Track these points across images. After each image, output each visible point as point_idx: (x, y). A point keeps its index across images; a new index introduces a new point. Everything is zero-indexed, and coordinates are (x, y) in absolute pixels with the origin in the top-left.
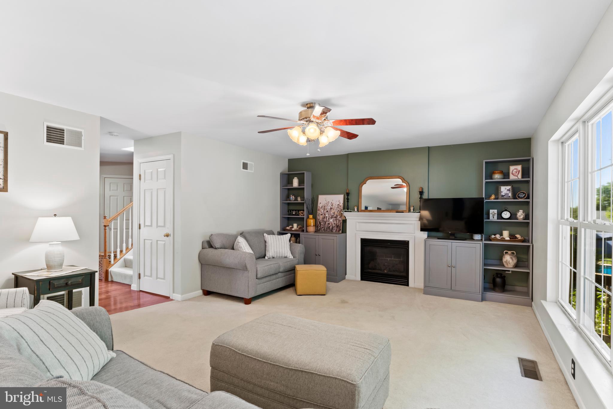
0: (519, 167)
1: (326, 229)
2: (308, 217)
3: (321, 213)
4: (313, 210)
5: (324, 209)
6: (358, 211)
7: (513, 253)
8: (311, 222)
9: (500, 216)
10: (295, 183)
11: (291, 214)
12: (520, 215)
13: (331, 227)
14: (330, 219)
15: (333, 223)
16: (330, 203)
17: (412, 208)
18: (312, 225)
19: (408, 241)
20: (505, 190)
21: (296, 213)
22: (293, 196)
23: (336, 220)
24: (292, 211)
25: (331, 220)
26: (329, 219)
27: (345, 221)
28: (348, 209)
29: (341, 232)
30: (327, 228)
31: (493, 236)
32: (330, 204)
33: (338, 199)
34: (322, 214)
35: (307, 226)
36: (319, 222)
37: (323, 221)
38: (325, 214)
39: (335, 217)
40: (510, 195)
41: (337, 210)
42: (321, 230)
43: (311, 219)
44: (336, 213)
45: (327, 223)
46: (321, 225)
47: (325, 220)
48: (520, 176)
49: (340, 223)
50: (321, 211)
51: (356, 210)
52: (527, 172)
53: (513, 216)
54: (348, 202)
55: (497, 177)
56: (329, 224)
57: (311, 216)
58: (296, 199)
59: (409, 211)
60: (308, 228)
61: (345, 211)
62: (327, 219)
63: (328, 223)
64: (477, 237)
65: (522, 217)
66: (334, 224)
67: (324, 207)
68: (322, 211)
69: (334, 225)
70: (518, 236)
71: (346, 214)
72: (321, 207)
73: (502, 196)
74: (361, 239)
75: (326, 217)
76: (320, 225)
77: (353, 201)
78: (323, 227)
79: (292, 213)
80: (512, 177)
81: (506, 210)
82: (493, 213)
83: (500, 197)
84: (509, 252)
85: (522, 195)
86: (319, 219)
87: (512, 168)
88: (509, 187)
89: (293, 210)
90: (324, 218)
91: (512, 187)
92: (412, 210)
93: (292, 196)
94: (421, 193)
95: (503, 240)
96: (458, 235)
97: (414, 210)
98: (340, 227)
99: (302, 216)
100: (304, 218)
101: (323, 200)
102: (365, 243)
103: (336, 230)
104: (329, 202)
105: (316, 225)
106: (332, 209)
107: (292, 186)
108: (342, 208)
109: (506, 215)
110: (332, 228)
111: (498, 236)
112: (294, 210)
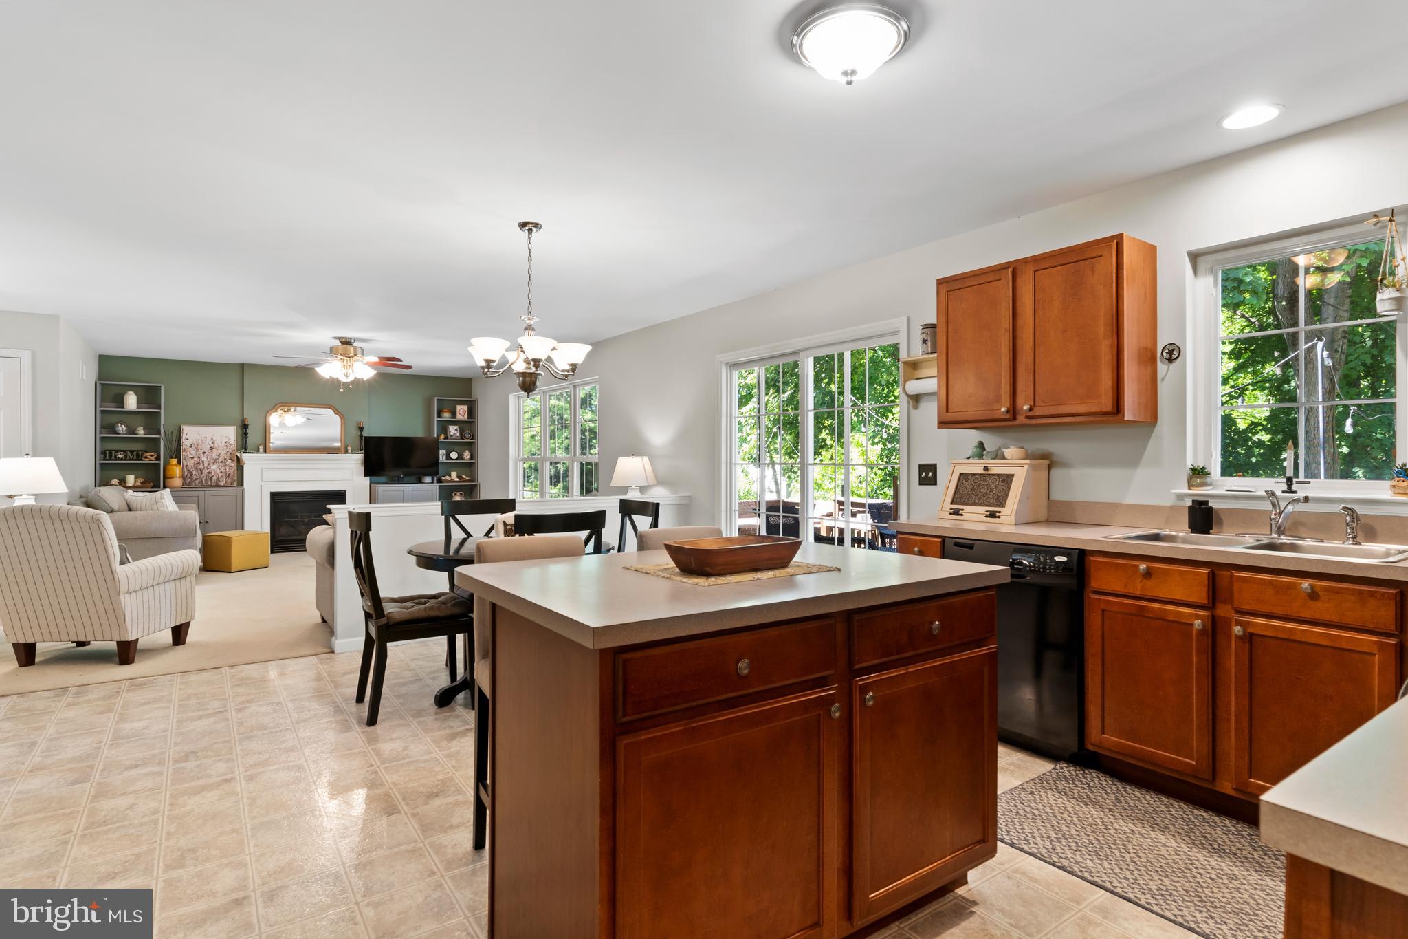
0: (466, 408)
1: (204, 480)
2: (167, 464)
3: (190, 456)
4: (176, 452)
5: (197, 449)
6: (265, 451)
7: (462, 494)
8: (177, 470)
9: (448, 457)
10: (131, 401)
11: (113, 458)
12: (467, 455)
13: (215, 478)
14: (211, 465)
15: (218, 471)
16: (208, 439)
17: (349, 448)
18: (178, 476)
19: (345, 491)
20: (453, 430)
21: (126, 456)
22: (123, 426)
23: (225, 466)
24: (113, 452)
25: (214, 467)
26: (209, 464)
27: (241, 468)
28: (246, 449)
29: (236, 484)
30: (206, 480)
31: (443, 478)
32: (208, 441)
33: (228, 435)
34: (192, 458)
35: (165, 478)
36: (189, 471)
37: (197, 469)
38: (199, 457)
39: (222, 462)
40: (458, 435)
41: (225, 451)
42: (193, 484)
43: (175, 465)
44: (223, 455)
45: (205, 472)
46: (192, 475)
47: (201, 466)
48: (466, 416)
49: (232, 471)
50: (188, 453)
51: (261, 450)
52: (472, 412)
53: (460, 457)
54: (246, 438)
55: (446, 416)
56: (209, 473)
57: (174, 461)
58: (132, 431)
59: (346, 452)
60: (168, 481)
61: (244, 453)
62: (206, 465)
63: (208, 471)
64: (428, 479)
65: (468, 457)
66: (221, 472)
67: (196, 446)
68: (193, 452)
69: (220, 475)
70: (464, 477)
71: (245, 457)
72: (189, 445)
73: (452, 436)
74: (271, 493)
75: (203, 462)
76: (189, 475)
77: (254, 438)
78: (196, 479)
79: (115, 456)
80: (459, 417)
81: (454, 451)
82: (442, 452)
83: (449, 437)
84: (458, 493)
85: (468, 436)
86: (187, 466)
87: (459, 408)
88: (456, 427)
89: (117, 451)
90: (199, 463)
91: (459, 427)
92: (350, 451)
93: (121, 424)
94: (361, 429)
95: (452, 481)
96: (406, 479)
97: (353, 452)
98: (233, 476)
99: (151, 460)
100: (159, 464)
101: (191, 434)
102: (276, 498)
103: (226, 482)
104: (206, 437)
105: (183, 477)
106: (214, 450)
107: (123, 407)
108: (235, 447)
109: (454, 455)
110: (218, 479)
111: (448, 478)
112: (121, 451)
